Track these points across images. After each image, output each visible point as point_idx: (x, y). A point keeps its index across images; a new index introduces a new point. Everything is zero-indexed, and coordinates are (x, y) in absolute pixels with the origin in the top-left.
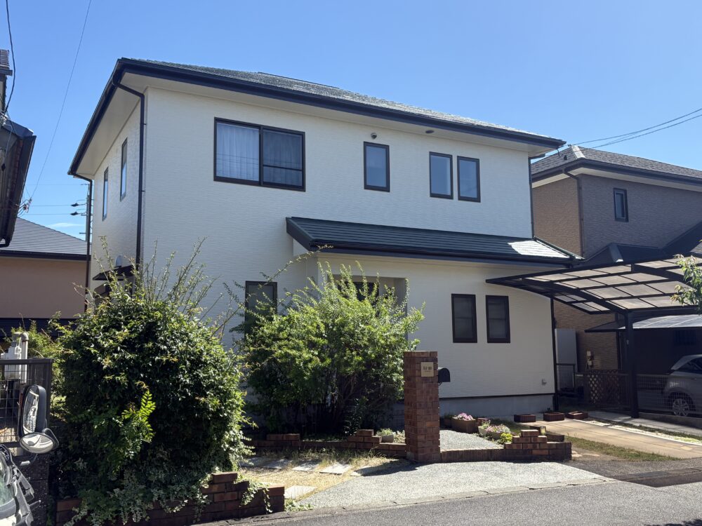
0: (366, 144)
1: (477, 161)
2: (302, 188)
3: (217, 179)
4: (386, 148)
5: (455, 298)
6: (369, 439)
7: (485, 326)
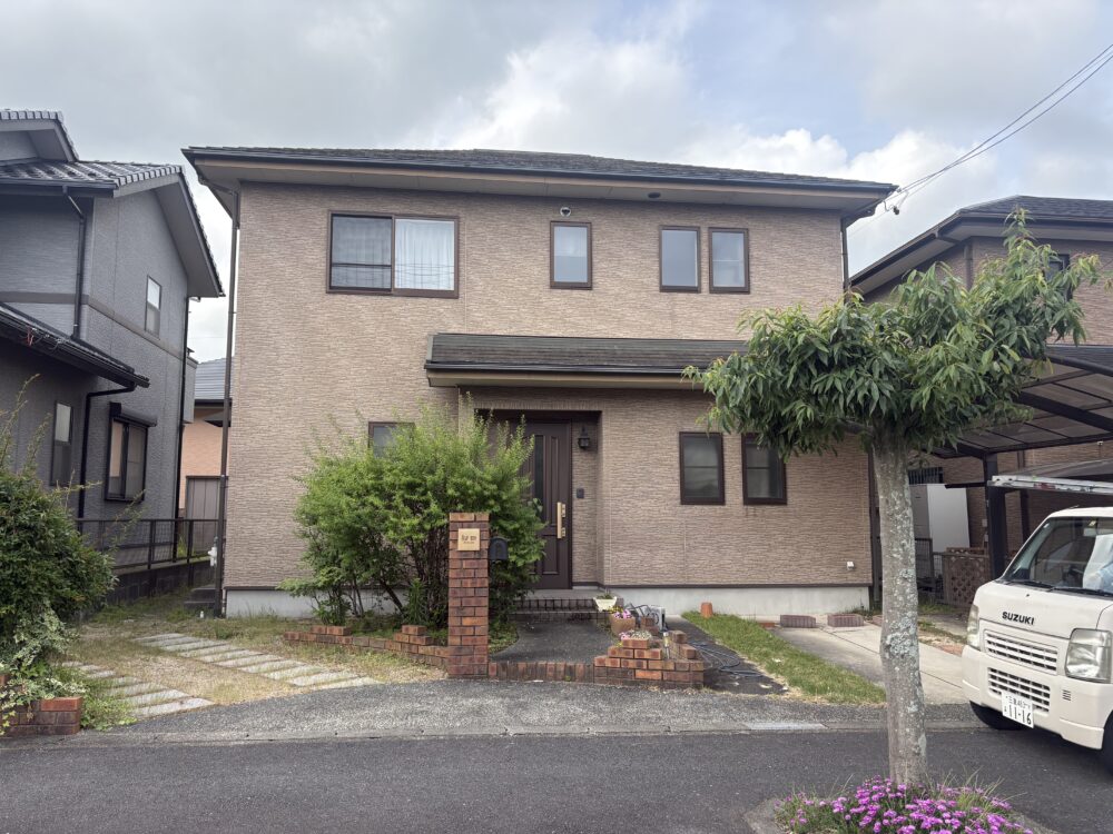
0: (553, 224)
1: (745, 232)
2: (454, 293)
3: (330, 290)
4: (587, 226)
5: (686, 439)
6: (414, 640)
7: (741, 479)
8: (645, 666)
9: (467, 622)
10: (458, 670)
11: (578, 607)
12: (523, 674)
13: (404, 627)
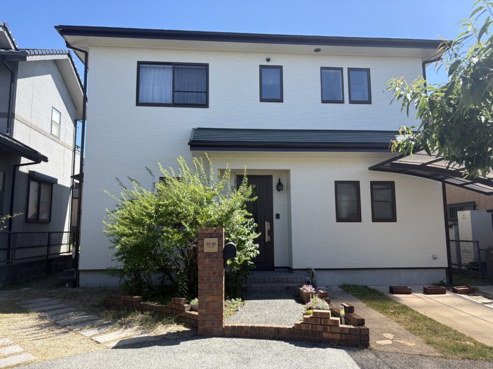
0: (261, 67)
1: (368, 70)
2: (206, 105)
3: (138, 104)
4: (280, 68)
5: (339, 185)
8: (329, 330)
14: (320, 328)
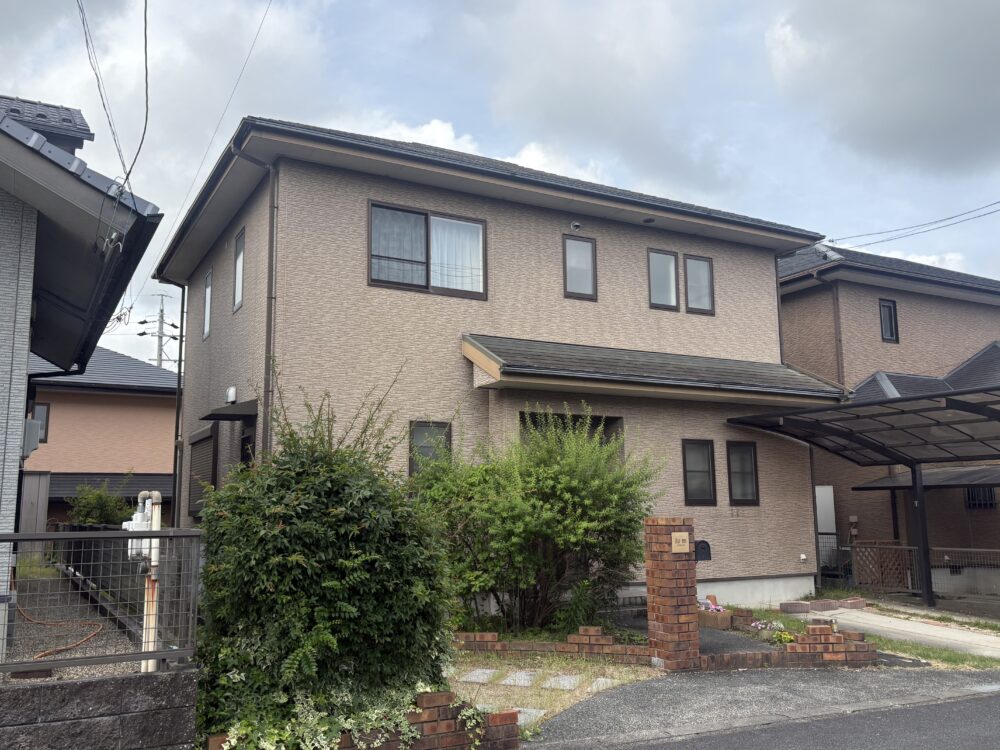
0: (565, 237)
1: (709, 261)
2: (483, 295)
3: (371, 281)
4: (593, 241)
5: (687, 444)
6: (597, 640)
7: (727, 483)
8: (831, 650)
9: (683, 619)
10: (678, 664)
11: (631, 604)
12: (728, 664)
13: (581, 629)
14: (820, 648)
